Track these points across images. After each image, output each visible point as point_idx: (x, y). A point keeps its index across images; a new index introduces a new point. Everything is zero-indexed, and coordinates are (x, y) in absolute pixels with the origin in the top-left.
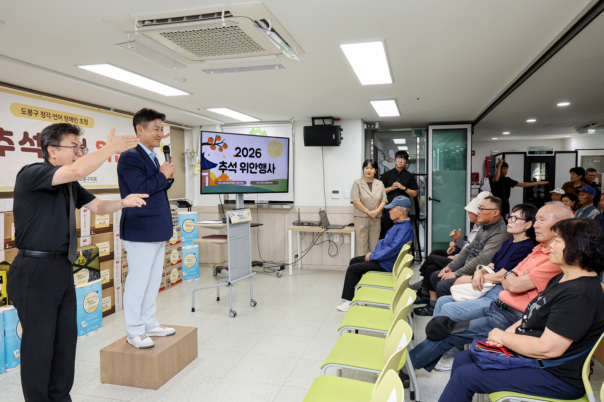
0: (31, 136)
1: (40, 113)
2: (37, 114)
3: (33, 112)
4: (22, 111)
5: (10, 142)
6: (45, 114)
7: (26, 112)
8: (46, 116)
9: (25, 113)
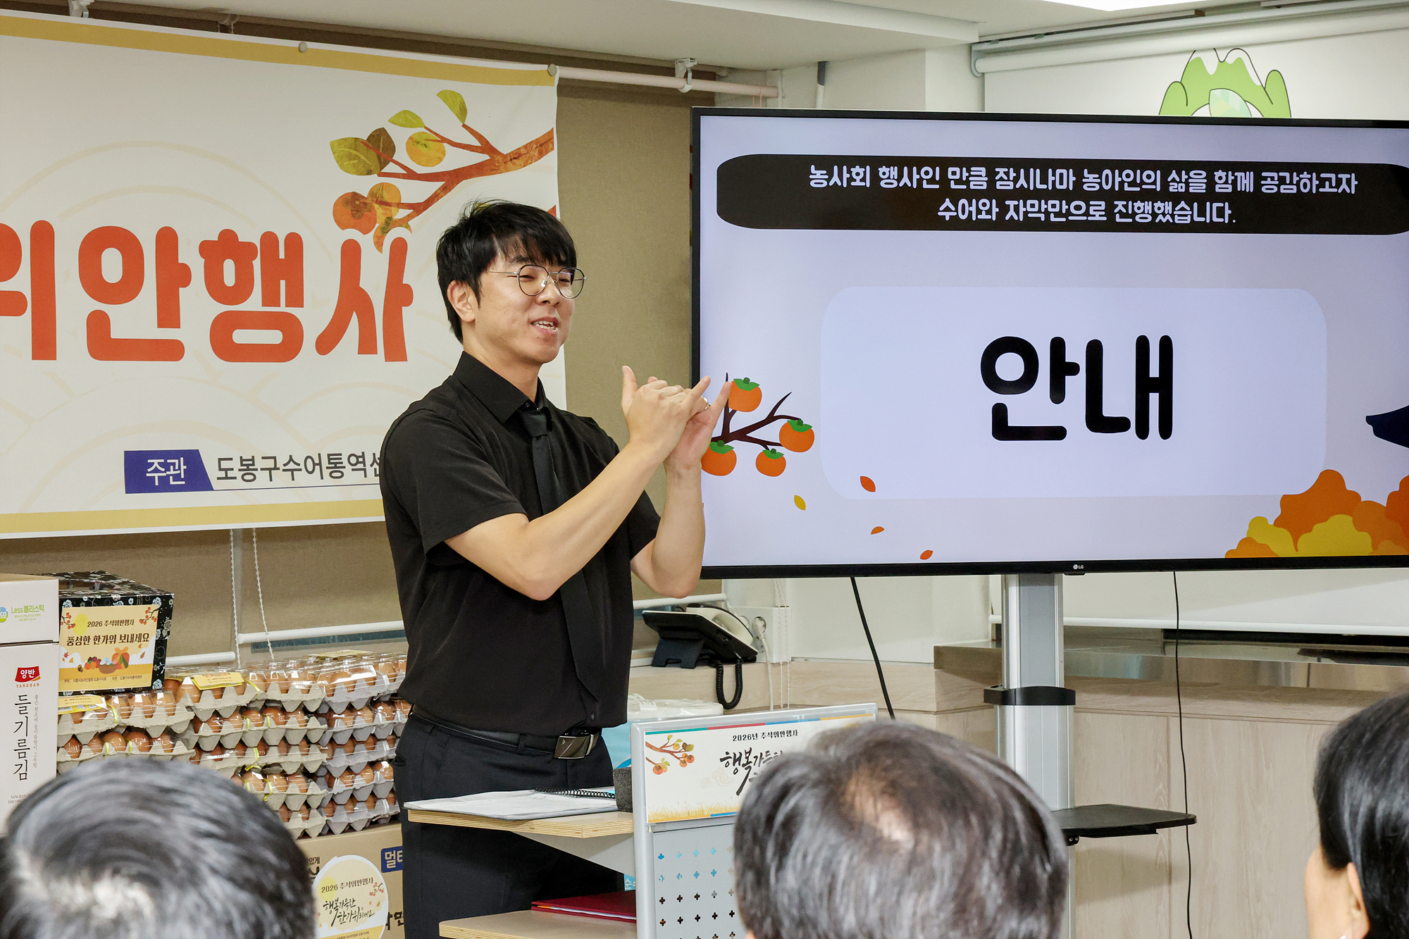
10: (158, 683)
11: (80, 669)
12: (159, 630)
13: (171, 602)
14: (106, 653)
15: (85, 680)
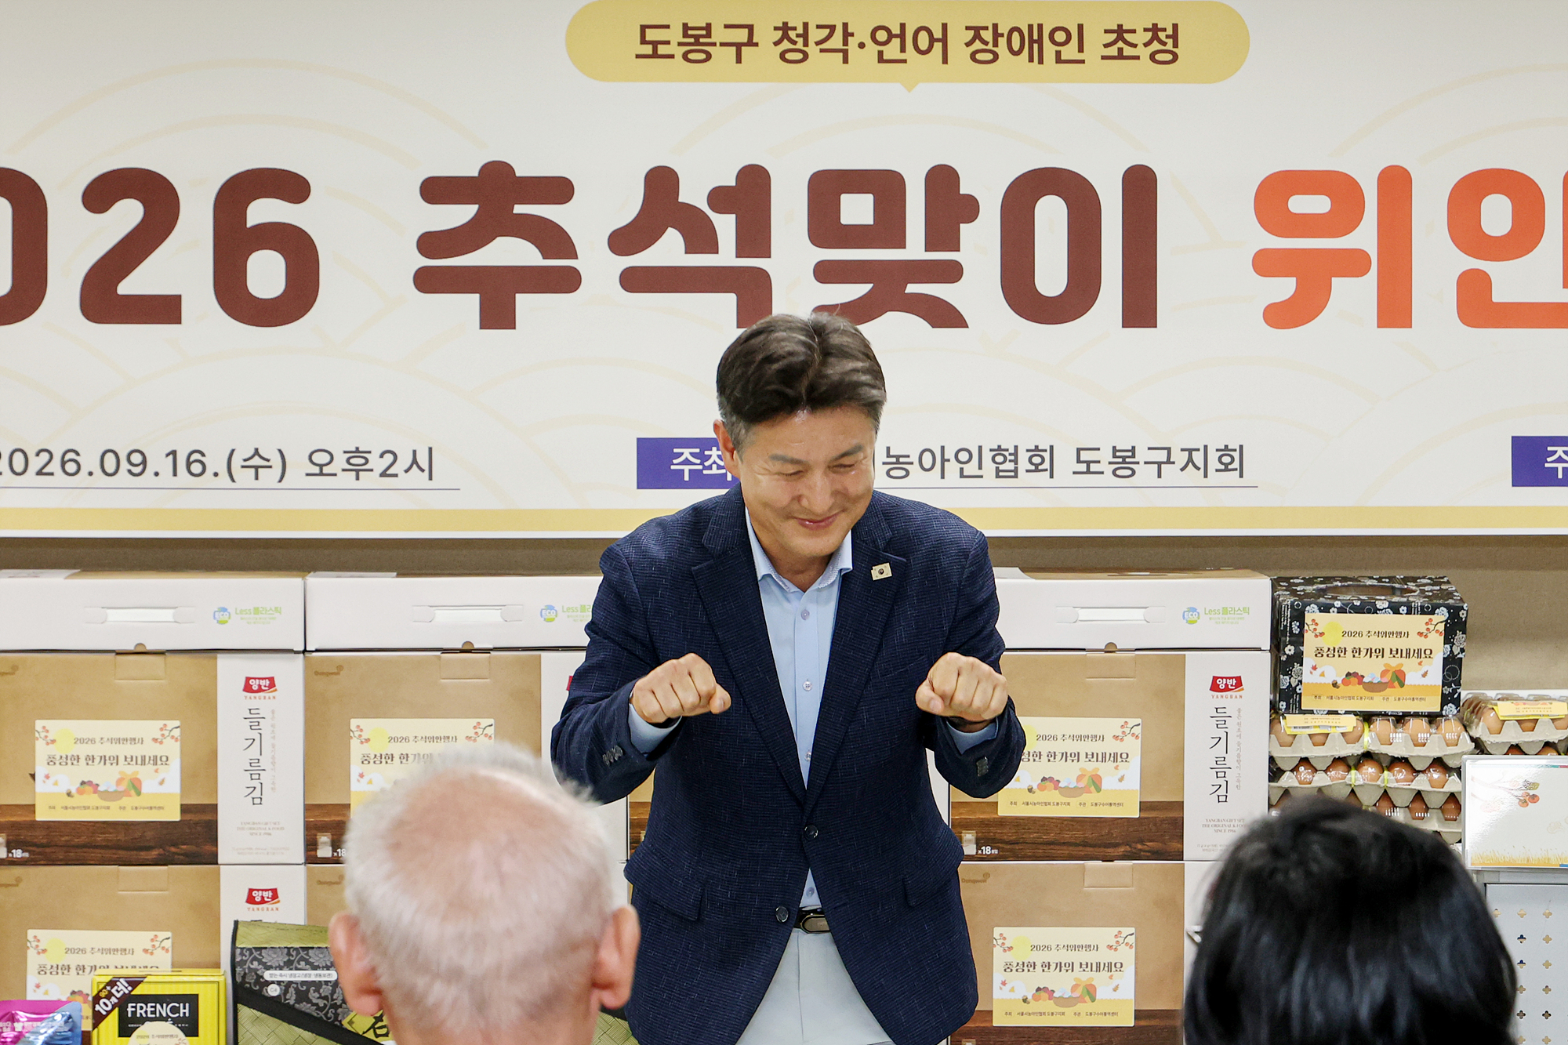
0: (693, 193)
1: (766, 35)
2: (751, 43)
3: (719, 34)
4: (643, 41)
5: (554, 240)
6: (805, 36)
7: (668, 43)
8: (812, 50)
9: (662, 49)
10: (1450, 709)
11: (1335, 685)
12: (1448, 646)
13: (1462, 614)
14: (1372, 670)
15: (1343, 698)
